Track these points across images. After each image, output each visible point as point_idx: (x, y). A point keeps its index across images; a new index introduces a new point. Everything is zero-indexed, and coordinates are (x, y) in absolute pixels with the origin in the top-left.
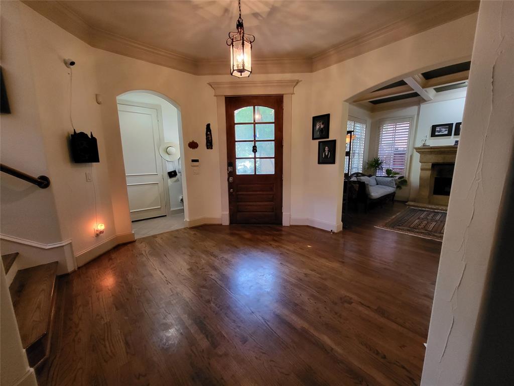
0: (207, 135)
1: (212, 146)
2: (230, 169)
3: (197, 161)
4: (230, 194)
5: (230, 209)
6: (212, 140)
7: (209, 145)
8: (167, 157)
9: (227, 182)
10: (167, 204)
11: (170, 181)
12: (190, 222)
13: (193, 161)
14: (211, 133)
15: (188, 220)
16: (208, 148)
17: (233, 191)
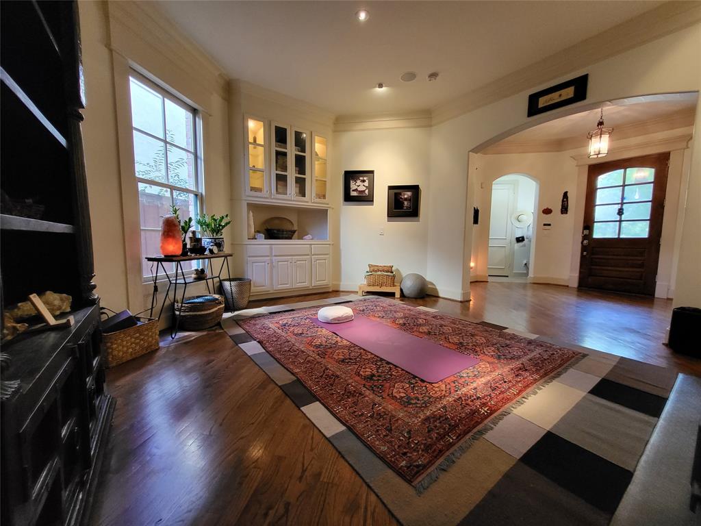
0: (563, 201)
1: (567, 211)
2: (586, 232)
3: (549, 225)
4: (582, 257)
5: (580, 272)
6: (568, 206)
7: (564, 210)
8: (518, 224)
9: (580, 245)
10: (511, 266)
11: (517, 246)
12: (534, 278)
13: (545, 225)
14: (567, 201)
15: (532, 276)
16: (562, 213)
17: (587, 254)
